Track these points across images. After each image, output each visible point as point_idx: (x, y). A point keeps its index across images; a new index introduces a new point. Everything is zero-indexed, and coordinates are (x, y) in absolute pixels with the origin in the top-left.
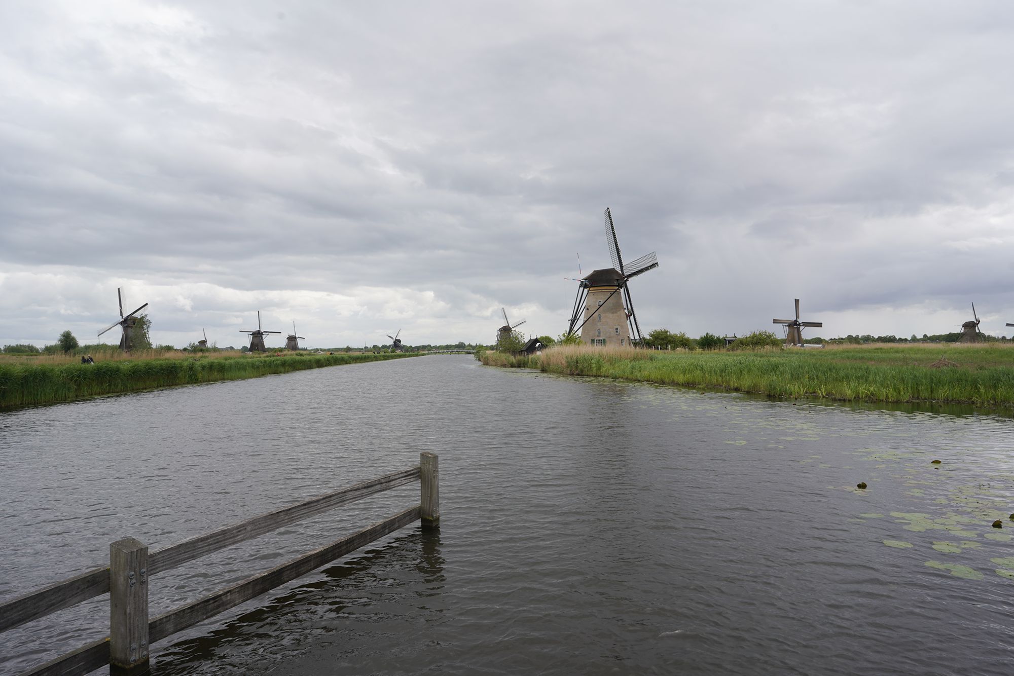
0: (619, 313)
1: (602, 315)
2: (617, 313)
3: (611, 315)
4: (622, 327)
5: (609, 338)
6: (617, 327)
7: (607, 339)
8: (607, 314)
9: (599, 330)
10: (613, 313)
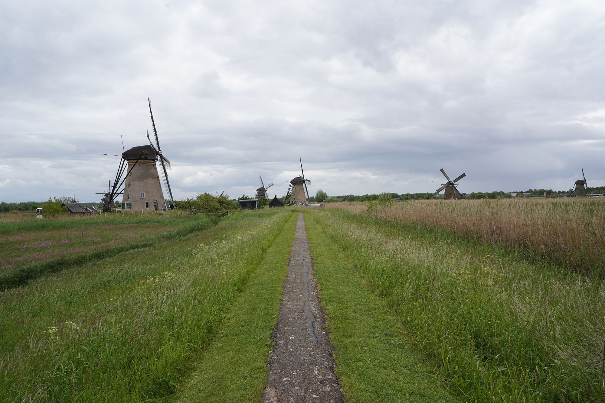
0: (145, 181)
1: (131, 183)
2: (143, 181)
3: (137, 183)
4: (148, 192)
5: (134, 201)
6: (143, 192)
7: (133, 203)
8: (135, 182)
9: (128, 195)
10: (140, 181)
